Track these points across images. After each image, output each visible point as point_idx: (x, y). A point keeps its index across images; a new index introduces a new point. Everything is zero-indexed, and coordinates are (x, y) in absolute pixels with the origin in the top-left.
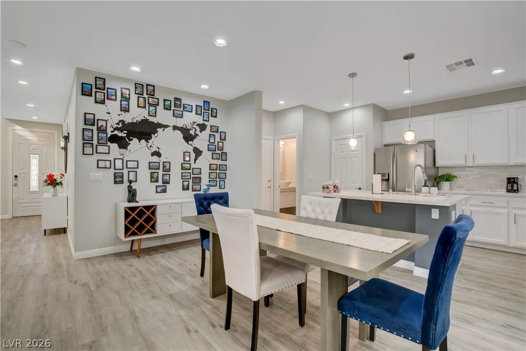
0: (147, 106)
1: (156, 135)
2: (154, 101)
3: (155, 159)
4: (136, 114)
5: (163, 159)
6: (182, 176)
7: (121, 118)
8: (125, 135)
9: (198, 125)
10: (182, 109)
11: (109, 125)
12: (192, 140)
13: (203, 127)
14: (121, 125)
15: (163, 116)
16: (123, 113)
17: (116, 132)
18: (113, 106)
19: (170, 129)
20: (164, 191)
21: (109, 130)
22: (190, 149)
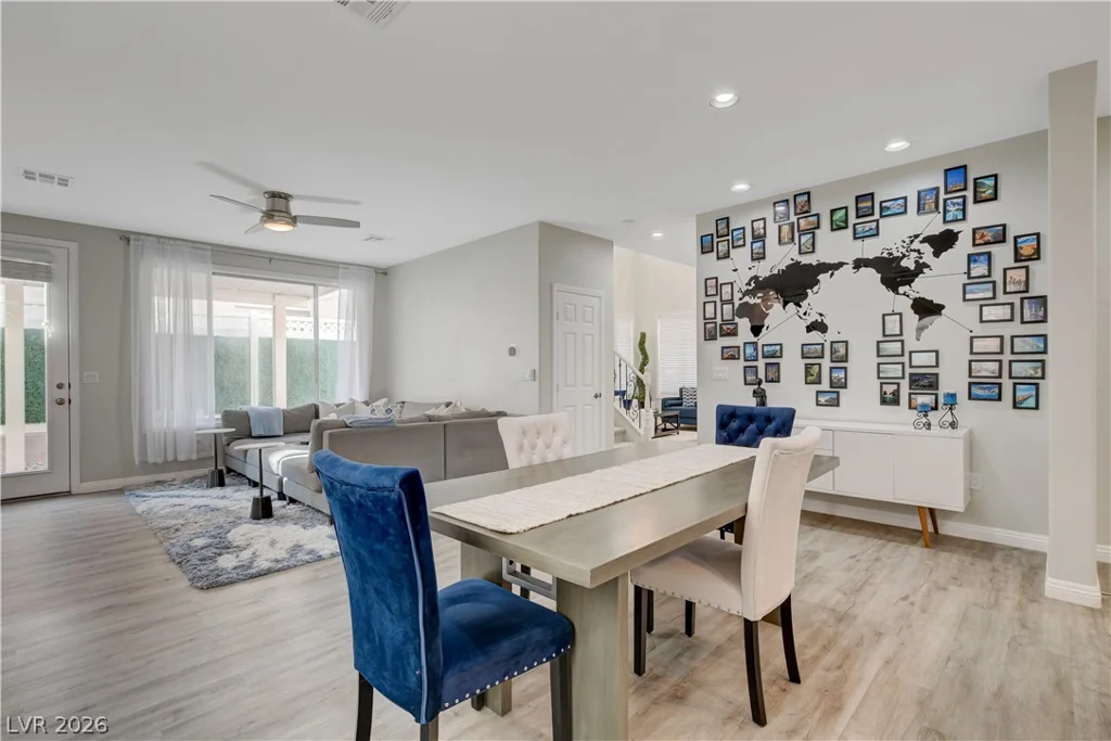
0: (797, 235)
1: (815, 289)
2: (809, 223)
3: (815, 336)
4: (779, 257)
5: (831, 336)
6: (879, 372)
7: (752, 273)
8: (759, 301)
9: (927, 240)
10: (877, 216)
11: (736, 289)
12: (909, 283)
13: (943, 242)
14: (753, 285)
15: (832, 246)
16: (756, 263)
17: (747, 299)
18: (741, 256)
19: (848, 269)
20: (836, 403)
21: (737, 295)
22: (903, 304)
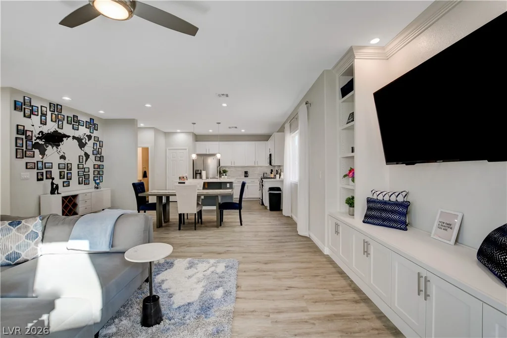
0: (57, 120)
1: (62, 143)
2: (61, 117)
3: (62, 161)
4: (51, 127)
5: (66, 161)
6: (78, 174)
7: (41, 129)
8: (43, 143)
9: (87, 136)
10: (77, 124)
11: (33, 135)
12: (84, 147)
13: (90, 137)
14: (41, 135)
15: (67, 129)
16: (42, 125)
17: (38, 141)
18: (36, 119)
19: (71, 138)
20: (68, 185)
21: (34, 138)
22: (83, 154)
